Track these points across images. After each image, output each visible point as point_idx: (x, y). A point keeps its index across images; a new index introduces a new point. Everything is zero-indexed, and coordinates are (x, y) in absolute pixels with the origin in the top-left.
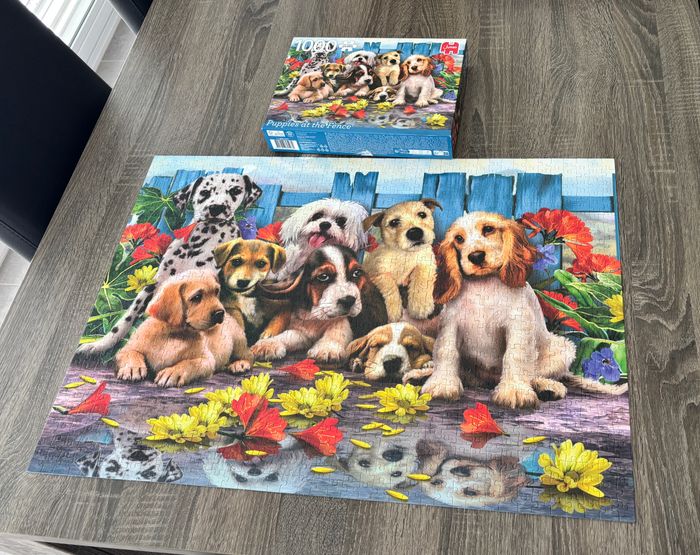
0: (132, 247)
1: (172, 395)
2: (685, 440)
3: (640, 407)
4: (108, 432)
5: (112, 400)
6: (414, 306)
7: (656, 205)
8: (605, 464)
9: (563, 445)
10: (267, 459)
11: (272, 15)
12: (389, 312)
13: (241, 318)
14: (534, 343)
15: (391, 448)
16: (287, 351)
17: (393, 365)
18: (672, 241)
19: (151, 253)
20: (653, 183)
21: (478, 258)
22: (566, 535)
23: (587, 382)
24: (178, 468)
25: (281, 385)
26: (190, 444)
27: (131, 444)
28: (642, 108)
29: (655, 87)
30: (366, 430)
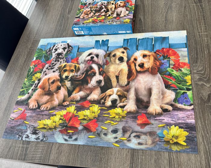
0: (34, 67)
1: (45, 113)
3: (198, 113)
4: (26, 126)
5: (27, 115)
6: (121, 82)
7: (201, 45)
8: (186, 133)
9: (172, 127)
10: (74, 133)
12: (113, 84)
13: (66, 88)
14: (161, 93)
15: (114, 129)
16: (81, 98)
17: (114, 102)
18: (207, 56)
19: (40, 69)
21: (141, 66)
22: (173, 158)
23: (179, 105)
24: (47, 137)
25: (78, 109)
26: (50, 129)
28: (195, 13)
29: (199, 6)
30: (106, 123)
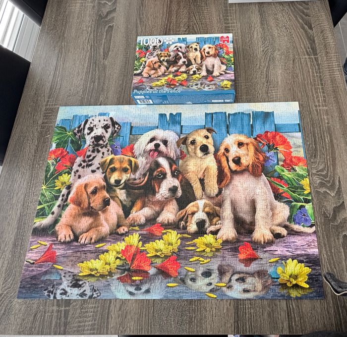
0: (55, 163)
2: (343, 254)
3: (321, 238)
5: (57, 254)
6: (208, 190)
7: (320, 127)
8: (307, 270)
9: (288, 261)
11: (113, 18)
12: (196, 194)
13: (119, 202)
14: (269, 207)
16: (146, 220)
17: (201, 224)
18: (329, 147)
19: (66, 166)
20: (318, 115)
22: (293, 309)
23: (296, 227)
26: (102, 276)
27: (71, 279)
28: (309, 72)
29: (314, 60)
30: (191, 261)
